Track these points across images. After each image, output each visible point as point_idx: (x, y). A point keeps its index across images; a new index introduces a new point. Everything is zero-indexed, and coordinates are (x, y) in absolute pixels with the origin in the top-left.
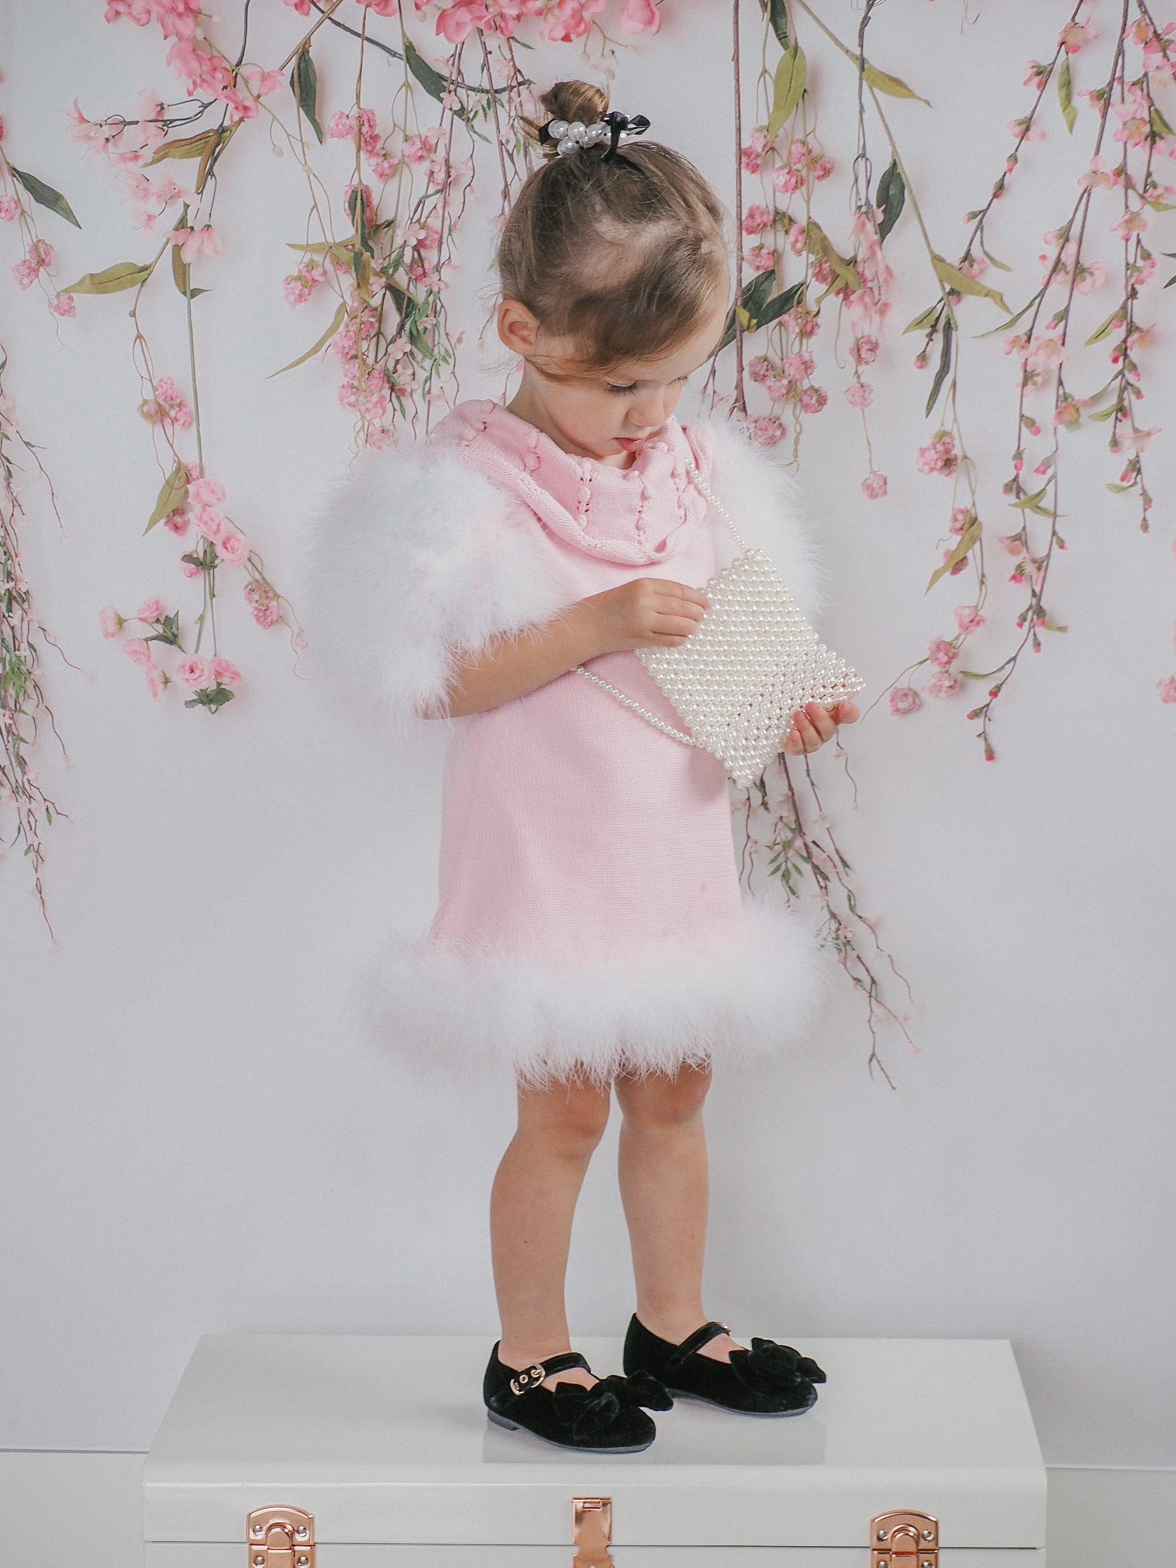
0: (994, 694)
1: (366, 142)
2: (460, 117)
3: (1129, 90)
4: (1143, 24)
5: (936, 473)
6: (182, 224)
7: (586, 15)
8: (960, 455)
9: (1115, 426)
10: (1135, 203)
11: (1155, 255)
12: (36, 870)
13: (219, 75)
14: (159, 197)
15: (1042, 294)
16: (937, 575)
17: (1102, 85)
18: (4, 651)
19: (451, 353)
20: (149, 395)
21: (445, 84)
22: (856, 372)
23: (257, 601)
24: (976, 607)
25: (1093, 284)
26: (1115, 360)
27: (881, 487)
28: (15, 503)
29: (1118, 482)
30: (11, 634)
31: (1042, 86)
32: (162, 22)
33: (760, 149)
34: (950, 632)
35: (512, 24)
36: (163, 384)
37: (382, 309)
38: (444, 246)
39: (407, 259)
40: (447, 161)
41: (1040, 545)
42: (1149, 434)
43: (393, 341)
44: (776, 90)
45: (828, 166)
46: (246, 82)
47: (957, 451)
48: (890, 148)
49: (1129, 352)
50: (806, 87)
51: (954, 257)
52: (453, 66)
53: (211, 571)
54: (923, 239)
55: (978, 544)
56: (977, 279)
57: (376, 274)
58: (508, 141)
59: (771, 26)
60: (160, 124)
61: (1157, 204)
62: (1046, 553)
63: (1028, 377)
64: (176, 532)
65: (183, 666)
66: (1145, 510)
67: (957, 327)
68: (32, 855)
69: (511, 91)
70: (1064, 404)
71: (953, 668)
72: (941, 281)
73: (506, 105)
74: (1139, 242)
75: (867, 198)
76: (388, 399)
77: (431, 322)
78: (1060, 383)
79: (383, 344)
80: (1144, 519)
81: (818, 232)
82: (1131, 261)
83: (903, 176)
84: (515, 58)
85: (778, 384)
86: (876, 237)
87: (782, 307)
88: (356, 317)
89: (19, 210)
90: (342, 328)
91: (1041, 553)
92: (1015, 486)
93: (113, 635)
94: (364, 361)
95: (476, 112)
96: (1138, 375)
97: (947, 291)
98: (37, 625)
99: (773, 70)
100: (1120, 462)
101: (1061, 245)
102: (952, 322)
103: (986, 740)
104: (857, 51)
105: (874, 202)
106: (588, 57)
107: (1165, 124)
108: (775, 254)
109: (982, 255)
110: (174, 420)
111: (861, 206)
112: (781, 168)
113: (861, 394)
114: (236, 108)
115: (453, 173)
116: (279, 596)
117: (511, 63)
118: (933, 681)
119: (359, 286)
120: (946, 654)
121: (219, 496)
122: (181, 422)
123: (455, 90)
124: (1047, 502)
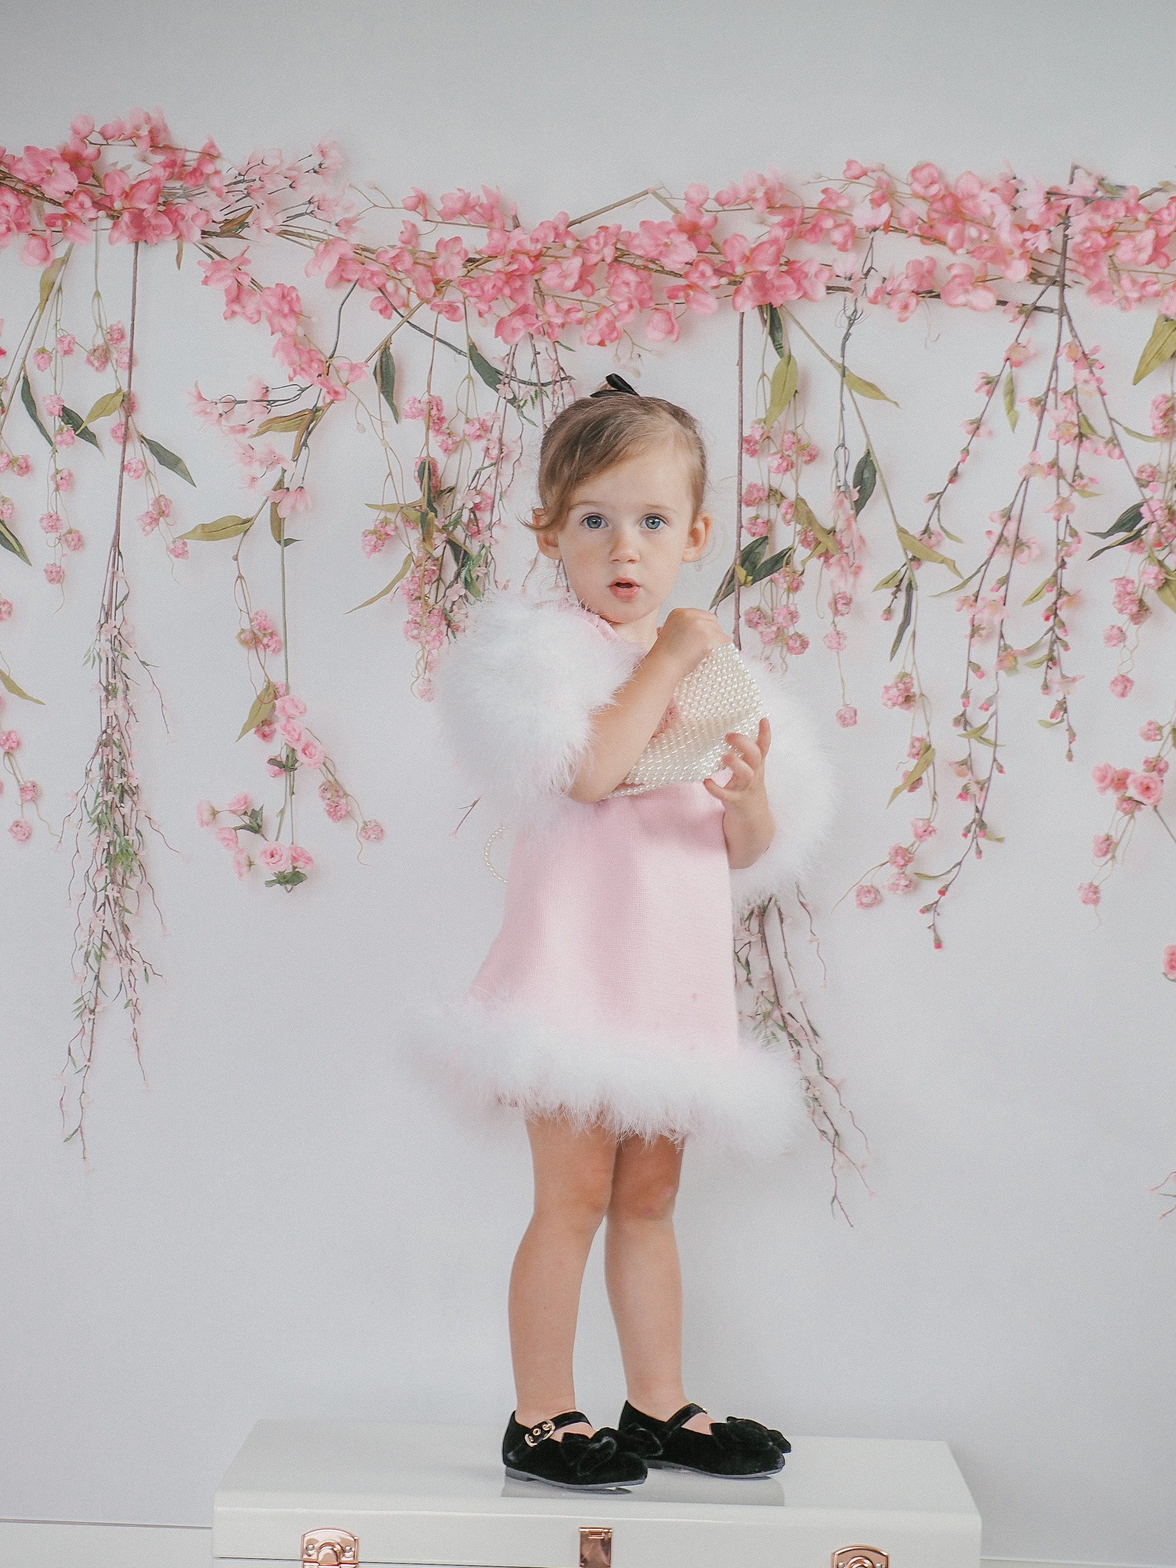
0: (942, 893)
1: (434, 423)
2: (512, 405)
3: (1062, 399)
4: (1073, 346)
5: (897, 708)
6: (280, 485)
7: (618, 325)
8: (918, 693)
9: (1046, 673)
10: (1065, 491)
11: (1081, 533)
12: (134, 1021)
13: (315, 365)
14: (262, 463)
15: (987, 562)
16: (897, 791)
17: (1039, 393)
18: (115, 835)
20: (246, 625)
21: (501, 377)
22: (834, 622)
23: (329, 799)
24: (929, 819)
25: (1029, 556)
26: (1047, 619)
27: (851, 718)
28: (131, 712)
29: (1048, 719)
30: (122, 821)
31: (990, 393)
32: (270, 321)
33: (758, 438)
34: (907, 840)
35: (557, 330)
36: (258, 616)
37: (442, 559)
38: (496, 510)
39: (465, 519)
40: (500, 440)
41: (983, 770)
42: (1074, 680)
43: (450, 586)
44: (772, 390)
45: (814, 453)
46: (337, 371)
47: (915, 690)
48: (865, 440)
49: (1058, 612)
50: (797, 389)
51: (915, 529)
52: (508, 363)
53: (292, 773)
54: (890, 514)
55: (930, 769)
56: (935, 549)
57: (439, 531)
59: (769, 339)
60: (265, 404)
61: (1084, 493)
62: (988, 776)
63: (975, 630)
64: (264, 740)
65: (265, 852)
66: (1070, 743)
67: (917, 587)
68: (130, 1008)
69: (555, 385)
70: (1004, 654)
71: (910, 869)
72: (905, 550)
73: (551, 396)
74: (1068, 522)
75: (845, 480)
76: (445, 634)
77: (483, 571)
78: (1002, 636)
79: (442, 588)
80: (1070, 751)
81: (804, 506)
82: (1061, 538)
83: (874, 463)
84: (559, 358)
85: (769, 630)
86: (852, 512)
87: (773, 567)
88: (420, 565)
89: (145, 471)
90: (408, 575)
91: (983, 776)
92: (963, 720)
93: (207, 824)
94: (426, 601)
95: (526, 401)
96: (1066, 631)
97: (910, 557)
98: (144, 814)
99: (770, 373)
100: (1050, 703)
101: (1004, 523)
102: (913, 583)
103: (935, 931)
104: (839, 360)
105: (851, 483)
106: (619, 359)
107: (1090, 426)
108: (769, 524)
109: (939, 530)
110: (267, 646)
111: (840, 486)
112: (775, 454)
113: (838, 640)
114: (328, 392)
115: (505, 450)
116: (349, 795)
117: (556, 362)
118: (892, 880)
119: (424, 540)
120: (903, 858)
121: (302, 710)
122: (271, 648)
123: (509, 383)
124: (989, 734)
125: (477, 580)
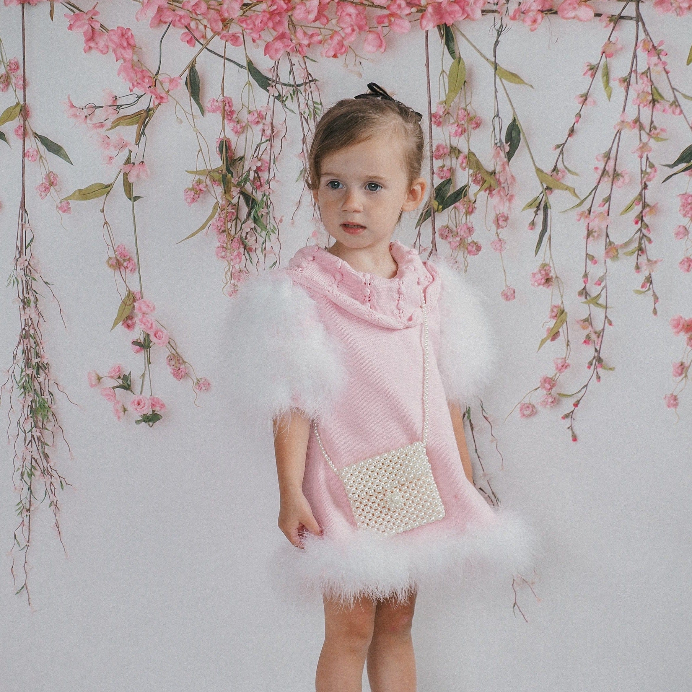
0: (576, 405)
1: (227, 114)
2: (279, 100)
3: (640, 77)
4: (646, 41)
5: (541, 286)
6: (128, 161)
7: (345, 43)
8: (554, 276)
9: (638, 259)
10: (645, 138)
11: (657, 165)
12: (55, 515)
13: (146, 80)
14: (115, 147)
15: (596, 188)
16: (543, 341)
17: (625, 74)
18: (36, 396)
19: (276, 228)
20: (112, 255)
22: (497, 233)
23: (173, 365)
24: (565, 358)
25: (624, 181)
26: (637, 223)
27: (512, 294)
28: (40, 315)
29: (640, 289)
30: (39, 386)
31: (593, 76)
32: (115, 51)
33: (441, 114)
34: (551, 372)
35: (305, 49)
36: (120, 249)
37: (238, 205)
38: (271, 170)
39: (251, 177)
40: (272, 124)
41: (599, 324)
42: (656, 262)
43: (245, 222)
44: (449, 81)
45: (479, 122)
46: (161, 84)
47: (552, 274)
48: (512, 111)
49: (644, 218)
50: (466, 80)
51: (548, 169)
52: (274, 72)
53: (148, 350)
54: (531, 160)
55: (565, 324)
56: (561, 181)
57: (235, 186)
58: (304, 112)
59: (446, 47)
60: (115, 107)
61: (657, 138)
62: (602, 328)
63: (590, 233)
64: (128, 329)
65: (134, 402)
66: (655, 304)
67: (550, 207)
68: (53, 507)
69: (306, 85)
70: (610, 247)
71: (554, 391)
72: (541, 183)
73: (304, 93)
74: (647, 159)
76: (243, 254)
77: (265, 211)
78: (607, 236)
79: (239, 224)
80: (655, 308)
81: (474, 157)
82: (644, 169)
83: (519, 126)
84: (307, 67)
85: (455, 240)
86: (506, 160)
87: (455, 198)
88: (224, 209)
89: (39, 156)
90: (216, 216)
91: (599, 328)
92: (584, 292)
93: (95, 386)
94: (229, 233)
95: (287, 97)
96: (649, 230)
97: (545, 187)
98: (53, 381)
99: (447, 71)
100: (641, 278)
101: (605, 162)
102: (548, 204)
103: (572, 430)
104: (493, 59)
105: (504, 141)
106: (347, 66)
107: (660, 95)
108: (452, 170)
109: (563, 168)
110: (126, 268)
111: (497, 143)
112: (453, 123)
113: (500, 244)
114: (156, 98)
115: (275, 130)
116: (185, 363)
117: (305, 70)
118: (543, 399)
119: (225, 192)
120: (549, 384)
121: (152, 308)
122: (130, 269)
123: (275, 85)
124: (602, 301)
125: (262, 217)
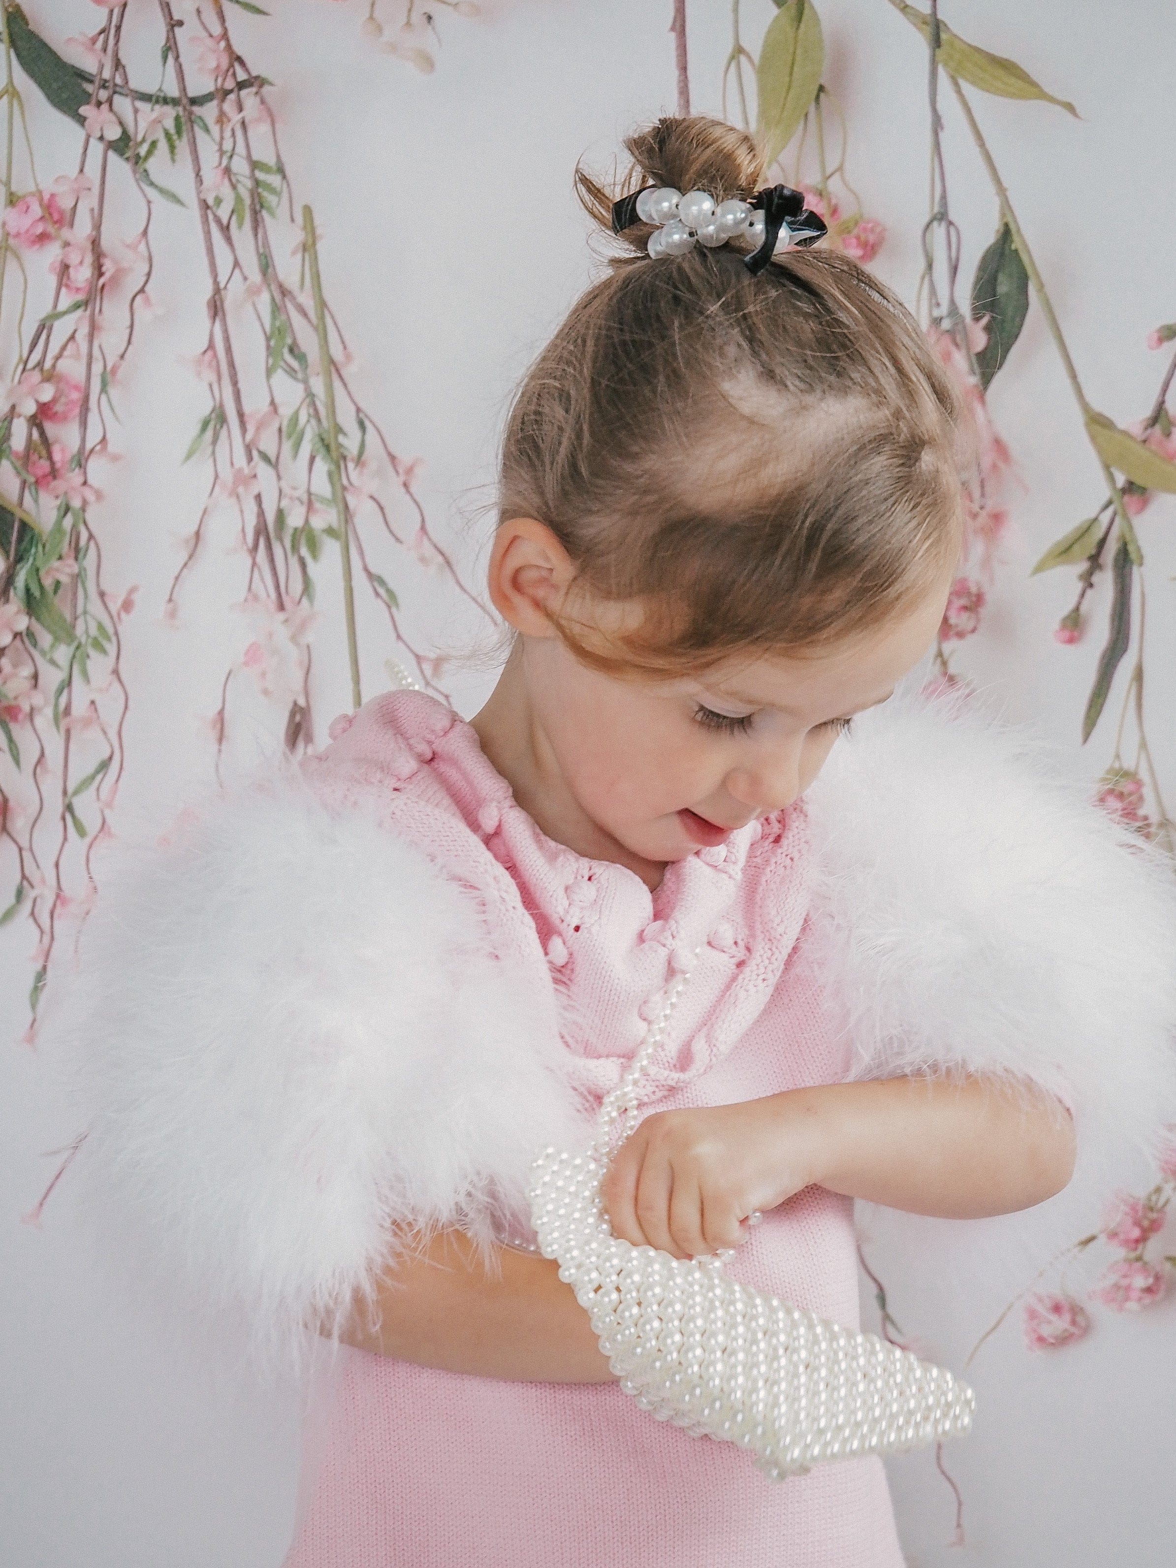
2: (121, 155)
19: (110, 630)
21: (89, 88)
22: (940, 654)
34: (1144, 1179)
38: (93, 418)
39: (18, 441)
40: (95, 243)
44: (763, 90)
45: (872, 238)
47: (1148, 810)
48: (996, 201)
50: (822, 81)
51: (1131, 416)
52: (105, 50)
54: (1067, 382)
58: (219, 201)
67: (1141, 558)
69: (223, 100)
71: (1154, 1249)
72: (1107, 467)
73: (215, 129)
75: (952, 302)
77: (68, 570)
83: (1023, 255)
84: (231, 34)
86: (973, 380)
95: (154, 144)
97: (1120, 485)
99: (755, 47)
102: (1131, 548)
104: (926, 8)
105: (965, 308)
106: (380, 29)
111: (940, 319)
115: (109, 267)
117: (223, 44)
118: (1112, 1279)
120: (1138, 1223)
123: (110, 101)
125: (55, 592)
